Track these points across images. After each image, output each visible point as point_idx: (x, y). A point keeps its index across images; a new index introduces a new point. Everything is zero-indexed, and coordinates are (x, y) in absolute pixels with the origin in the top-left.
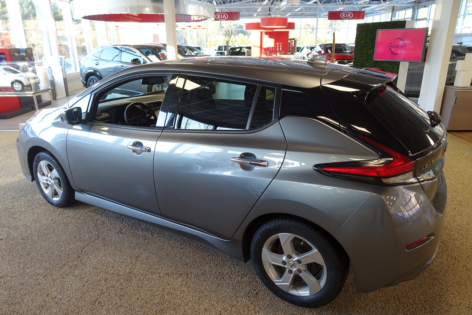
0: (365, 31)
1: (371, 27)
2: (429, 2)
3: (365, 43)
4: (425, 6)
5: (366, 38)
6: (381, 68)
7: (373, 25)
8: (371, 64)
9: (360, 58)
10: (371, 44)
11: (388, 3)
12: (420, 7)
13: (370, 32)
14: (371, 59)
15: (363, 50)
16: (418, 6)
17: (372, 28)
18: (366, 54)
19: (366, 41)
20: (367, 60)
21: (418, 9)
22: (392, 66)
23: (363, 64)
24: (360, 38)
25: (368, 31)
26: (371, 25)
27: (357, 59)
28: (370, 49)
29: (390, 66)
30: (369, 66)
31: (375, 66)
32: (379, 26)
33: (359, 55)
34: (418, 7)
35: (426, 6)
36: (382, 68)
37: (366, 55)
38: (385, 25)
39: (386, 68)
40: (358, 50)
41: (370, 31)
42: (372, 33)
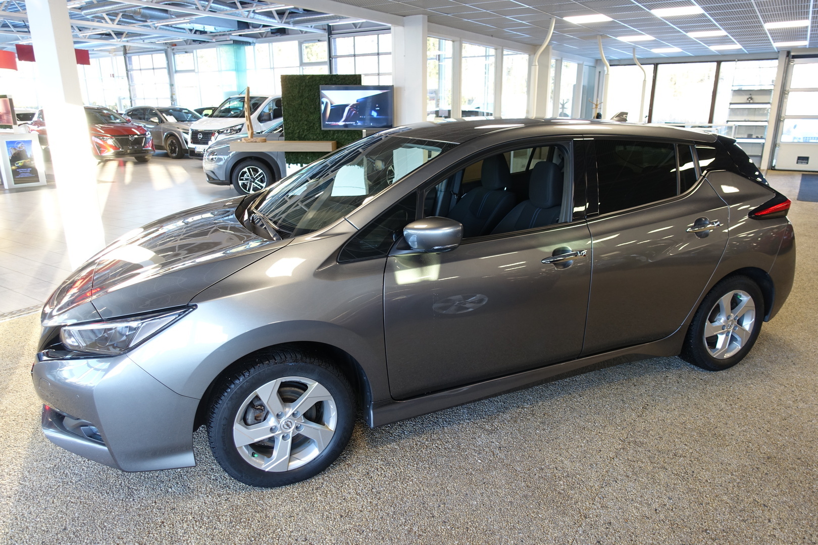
0: (297, 87)
1: (307, 82)
2: (190, 46)
3: (301, 104)
4: (185, 50)
5: (302, 96)
6: (335, 140)
7: (309, 78)
8: (317, 135)
9: (296, 128)
10: (313, 106)
11: (126, 39)
12: (177, 52)
13: (307, 89)
14: (316, 128)
15: (300, 114)
16: (173, 49)
17: (309, 82)
18: (306, 120)
19: (302, 101)
20: (309, 130)
21: (174, 54)
22: (352, 137)
23: (303, 136)
24: (291, 97)
25: (303, 87)
26: (307, 78)
27: (291, 129)
28: (311, 113)
29: (348, 136)
30: (315, 137)
31: (324, 137)
32: (321, 80)
33: (293, 122)
34: (174, 51)
35: (187, 50)
36: (337, 140)
37: (306, 123)
38: (331, 80)
39: (343, 140)
40: (290, 115)
41: (305, 87)
42: (311, 90)
